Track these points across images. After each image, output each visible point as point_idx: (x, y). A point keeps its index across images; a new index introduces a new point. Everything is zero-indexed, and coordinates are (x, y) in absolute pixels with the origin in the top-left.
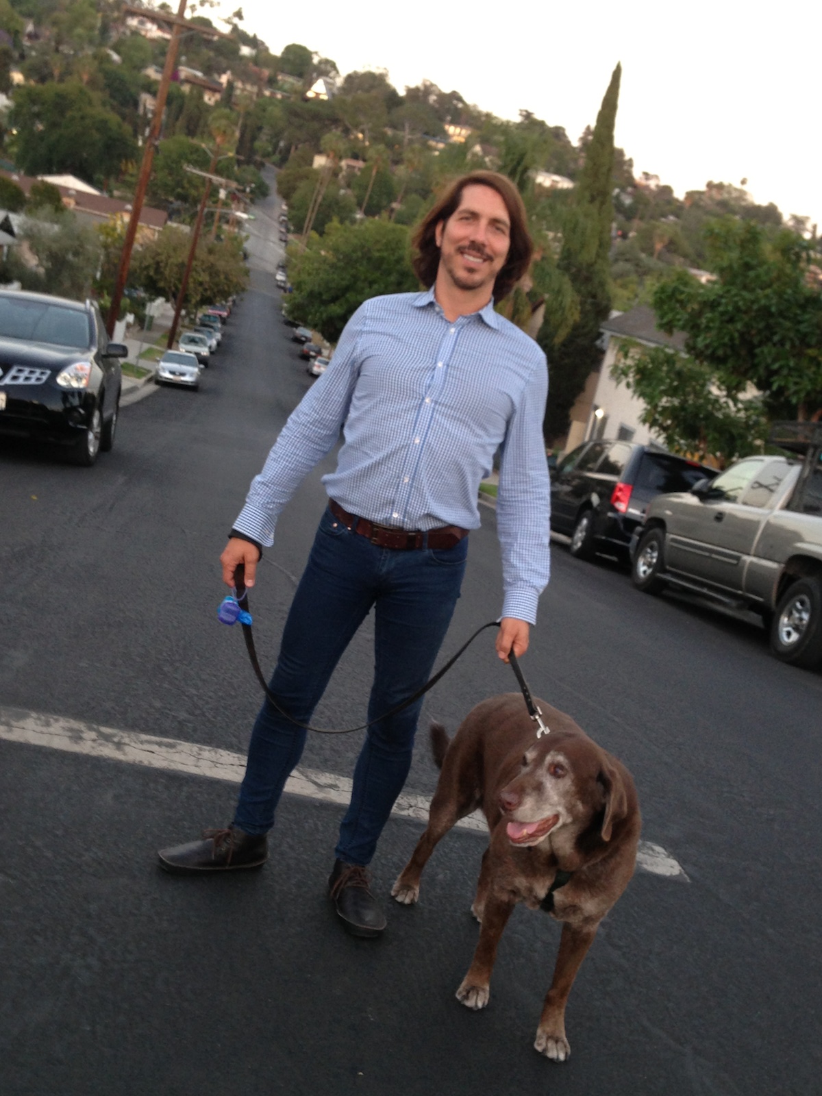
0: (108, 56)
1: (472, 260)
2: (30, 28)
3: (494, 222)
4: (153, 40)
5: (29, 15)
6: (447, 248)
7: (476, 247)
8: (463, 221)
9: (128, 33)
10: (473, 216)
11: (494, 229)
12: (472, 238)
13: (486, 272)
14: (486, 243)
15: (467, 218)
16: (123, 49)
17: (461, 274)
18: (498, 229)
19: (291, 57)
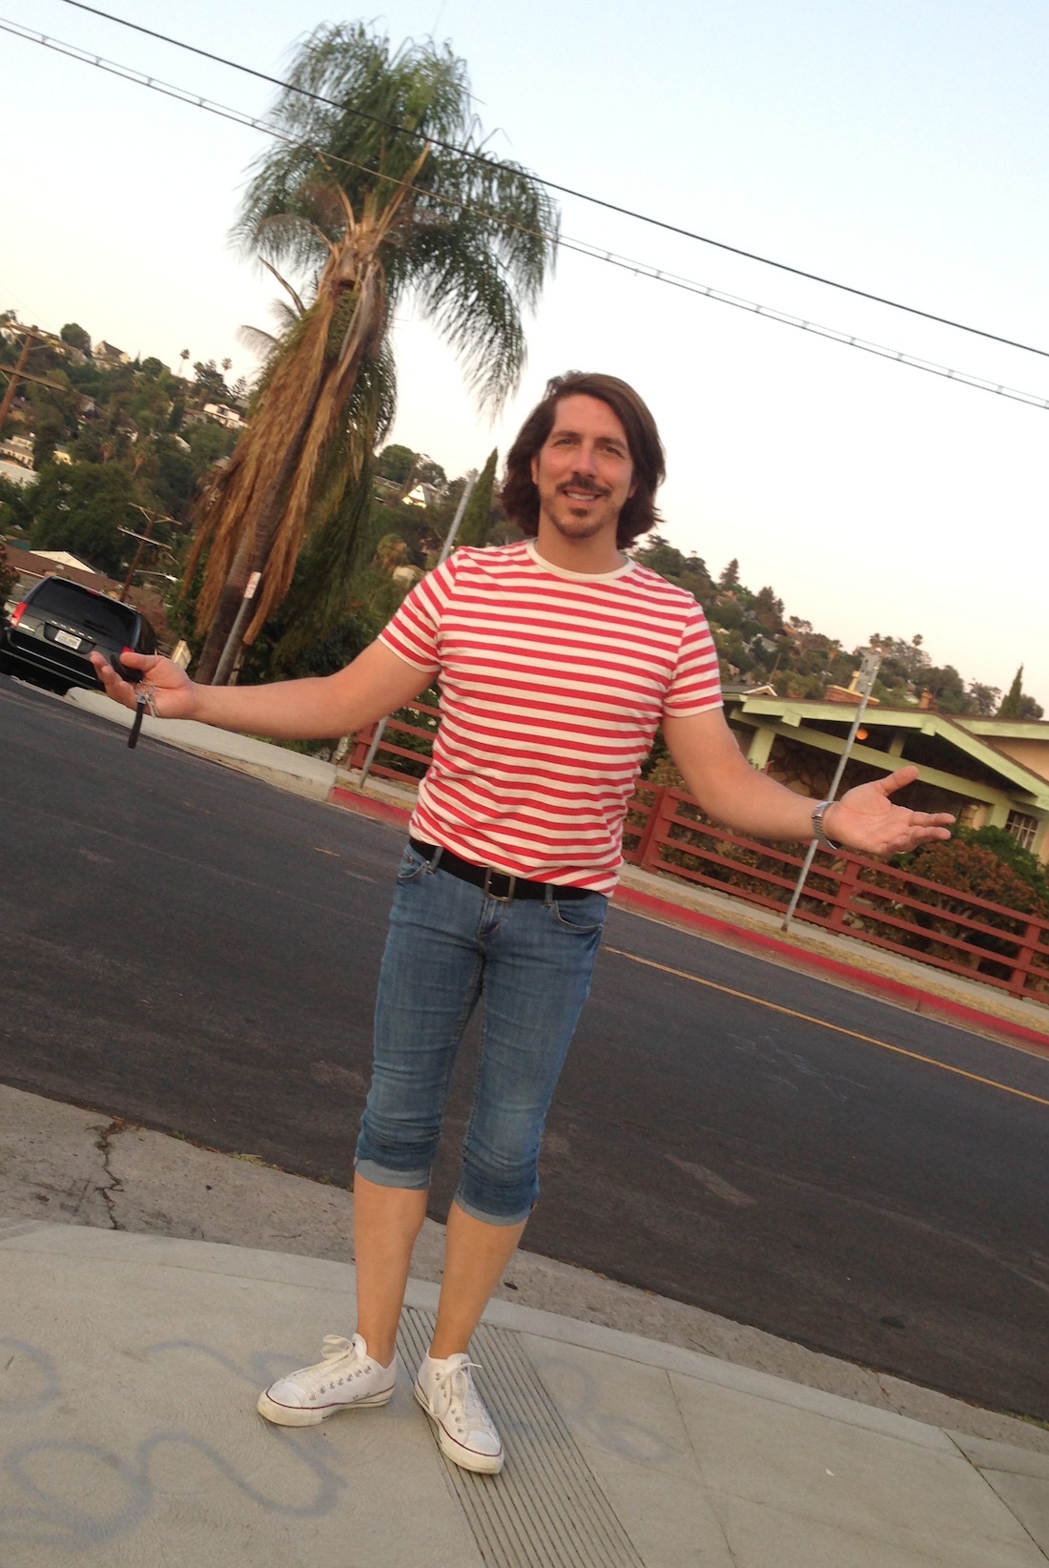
0: (176, 442)
1: (578, 499)
2: (90, 406)
3: (603, 443)
4: (233, 430)
5: (93, 393)
6: (546, 488)
7: (583, 482)
8: (559, 446)
9: (205, 420)
10: (572, 439)
11: (605, 451)
12: (574, 468)
13: (601, 511)
14: (594, 472)
15: (564, 442)
16: (193, 436)
17: (567, 520)
18: (611, 450)
19: (391, 459)
